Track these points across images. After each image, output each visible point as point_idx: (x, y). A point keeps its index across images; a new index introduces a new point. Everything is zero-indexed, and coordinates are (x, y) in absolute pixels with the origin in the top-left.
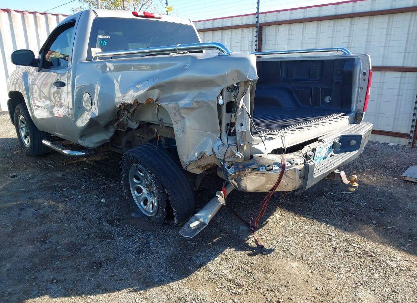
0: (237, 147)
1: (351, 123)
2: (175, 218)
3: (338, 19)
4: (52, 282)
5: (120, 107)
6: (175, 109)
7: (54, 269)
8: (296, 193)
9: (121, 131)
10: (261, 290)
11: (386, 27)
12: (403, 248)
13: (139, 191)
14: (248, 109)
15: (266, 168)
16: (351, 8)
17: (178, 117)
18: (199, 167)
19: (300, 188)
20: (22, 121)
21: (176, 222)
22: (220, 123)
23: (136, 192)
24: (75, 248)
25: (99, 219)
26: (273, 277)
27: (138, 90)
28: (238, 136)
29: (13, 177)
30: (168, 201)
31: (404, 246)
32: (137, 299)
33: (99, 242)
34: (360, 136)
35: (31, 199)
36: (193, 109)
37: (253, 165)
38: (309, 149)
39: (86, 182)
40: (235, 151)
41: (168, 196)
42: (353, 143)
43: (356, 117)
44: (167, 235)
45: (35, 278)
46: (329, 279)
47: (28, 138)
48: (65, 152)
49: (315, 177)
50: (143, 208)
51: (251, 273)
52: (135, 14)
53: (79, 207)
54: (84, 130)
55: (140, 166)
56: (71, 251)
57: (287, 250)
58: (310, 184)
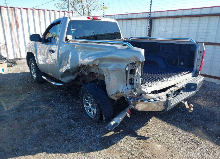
0: (134, 90)
1: (193, 76)
2: (104, 120)
3: (192, 17)
4: (48, 147)
5: (81, 66)
6: (106, 70)
7: (49, 141)
8: (162, 112)
9: (80, 75)
10: (143, 158)
11: (218, 23)
12: (214, 141)
13: (88, 105)
14: (140, 73)
15: (147, 100)
16: (199, 12)
17: (107, 74)
18: (116, 97)
19: (164, 110)
20: (32, 66)
21: (104, 122)
22: (127, 78)
23: (86, 105)
24: (58, 131)
25: (69, 117)
26: (148, 151)
27: (89, 59)
28: (135, 85)
29: (29, 94)
30: (101, 112)
31: (215, 140)
32: (86, 158)
33: (69, 129)
34: (197, 84)
35: (37, 105)
36: (114, 71)
37: (142, 99)
38: (170, 91)
39: (63, 98)
40: (133, 92)
41: (101, 109)
42: (193, 87)
43: (196, 73)
44: (100, 128)
45: (41, 145)
46: (175, 154)
47: (35, 74)
48: (53, 83)
49: (171, 105)
50: (89, 113)
51: (138, 149)
52: (88, 18)
53: (59, 111)
54: (63, 74)
55: (89, 94)
56: (56, 133)
57: (157, 138)
58: (169, 109)
